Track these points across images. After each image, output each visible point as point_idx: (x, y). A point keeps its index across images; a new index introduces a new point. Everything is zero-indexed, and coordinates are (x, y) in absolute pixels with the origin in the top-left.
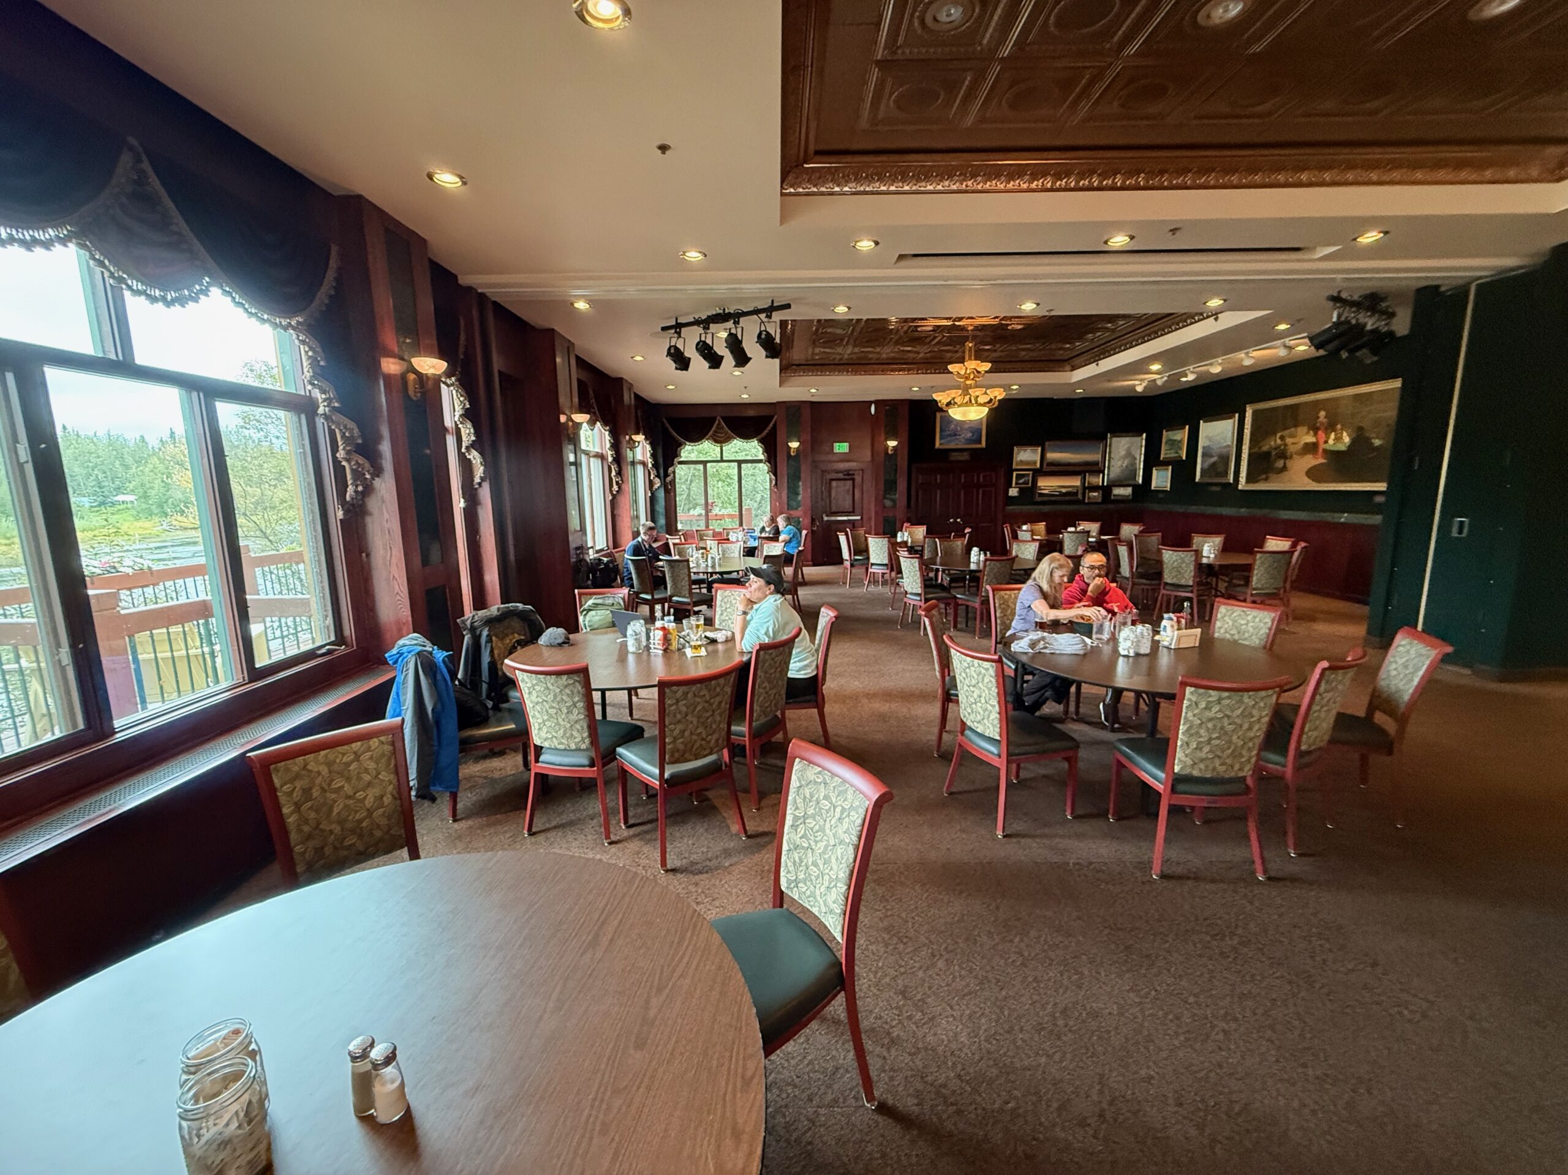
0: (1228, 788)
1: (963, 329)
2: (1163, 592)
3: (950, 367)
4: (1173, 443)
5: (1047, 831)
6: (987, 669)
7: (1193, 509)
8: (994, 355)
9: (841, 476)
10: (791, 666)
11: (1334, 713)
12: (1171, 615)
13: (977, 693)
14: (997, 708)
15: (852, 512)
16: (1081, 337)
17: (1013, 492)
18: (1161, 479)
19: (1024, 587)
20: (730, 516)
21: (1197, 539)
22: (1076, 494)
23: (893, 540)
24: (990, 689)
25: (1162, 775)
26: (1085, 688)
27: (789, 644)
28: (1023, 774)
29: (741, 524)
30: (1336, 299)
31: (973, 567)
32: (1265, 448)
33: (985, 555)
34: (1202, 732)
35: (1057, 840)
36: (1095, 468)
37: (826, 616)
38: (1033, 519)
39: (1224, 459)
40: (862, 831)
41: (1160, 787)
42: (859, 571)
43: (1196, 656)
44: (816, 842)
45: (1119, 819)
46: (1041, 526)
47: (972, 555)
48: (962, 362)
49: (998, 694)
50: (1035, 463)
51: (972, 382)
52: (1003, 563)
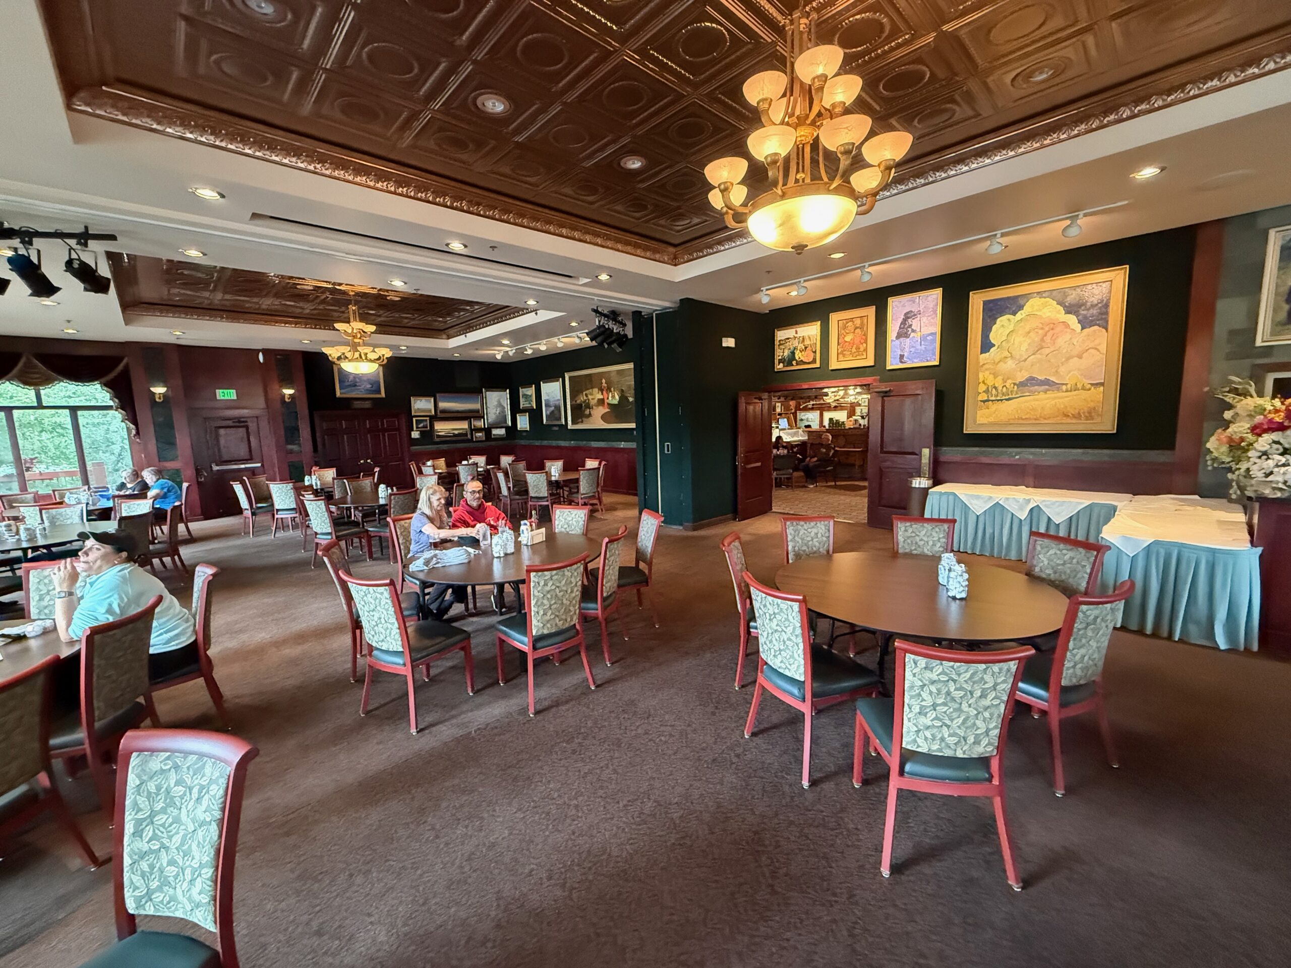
0: (567, 635)
1: (344, 293)
2: (530, 503)
3: (335, 325)
4: (526, 396)
5: (454, 712)
6: (382, 593)
7: (545, 443)
8: (380, 319)
9: (230, 423)
10: (152, 642)
11: (617, 568)
12: (526, 521)
13: (377, 615)
14: (396, 625)
15: (250, 459)
16: (449, 314)
17: (415, 435)
18: (523, 423)
19: (415, 515)
20: (70, 474)
21: (548, 464)
22: (466, 435)
23: (299, 484)
24: (387, 610)
25: (526, 639)
26: (477, 588)
27: (147, 615)
28: (433, 672)
29: (86, 481)
30: (596, 311)
31: (382, 502)
32: (578, 402)
33: (392, 490)
34: (545, 602)
35: (463, 716)
36: (477, 415)
37: (203, 575)
38: (435, 456)
39: (558, 408)
40: (225, 802)
41: (525, 648)
42: (263, 519)
43: (544, 546)
44: (170, 838)
45: (506, 681)
46: (442, 462)
47: (380, 492)
48: (349, 322)
49: (395, 612)
50: (430, 411)
51: (361, 341)
52: (406, 497)
